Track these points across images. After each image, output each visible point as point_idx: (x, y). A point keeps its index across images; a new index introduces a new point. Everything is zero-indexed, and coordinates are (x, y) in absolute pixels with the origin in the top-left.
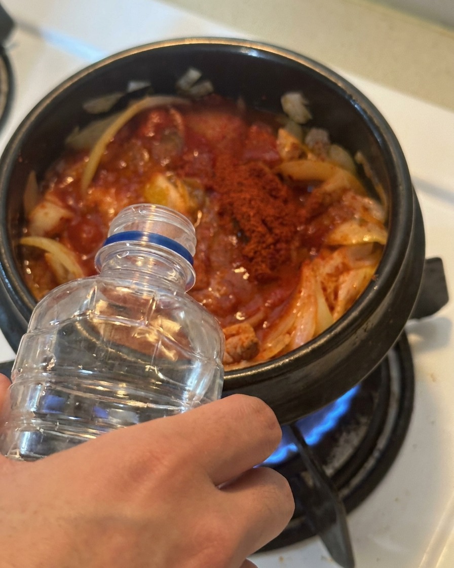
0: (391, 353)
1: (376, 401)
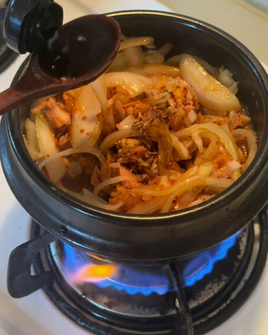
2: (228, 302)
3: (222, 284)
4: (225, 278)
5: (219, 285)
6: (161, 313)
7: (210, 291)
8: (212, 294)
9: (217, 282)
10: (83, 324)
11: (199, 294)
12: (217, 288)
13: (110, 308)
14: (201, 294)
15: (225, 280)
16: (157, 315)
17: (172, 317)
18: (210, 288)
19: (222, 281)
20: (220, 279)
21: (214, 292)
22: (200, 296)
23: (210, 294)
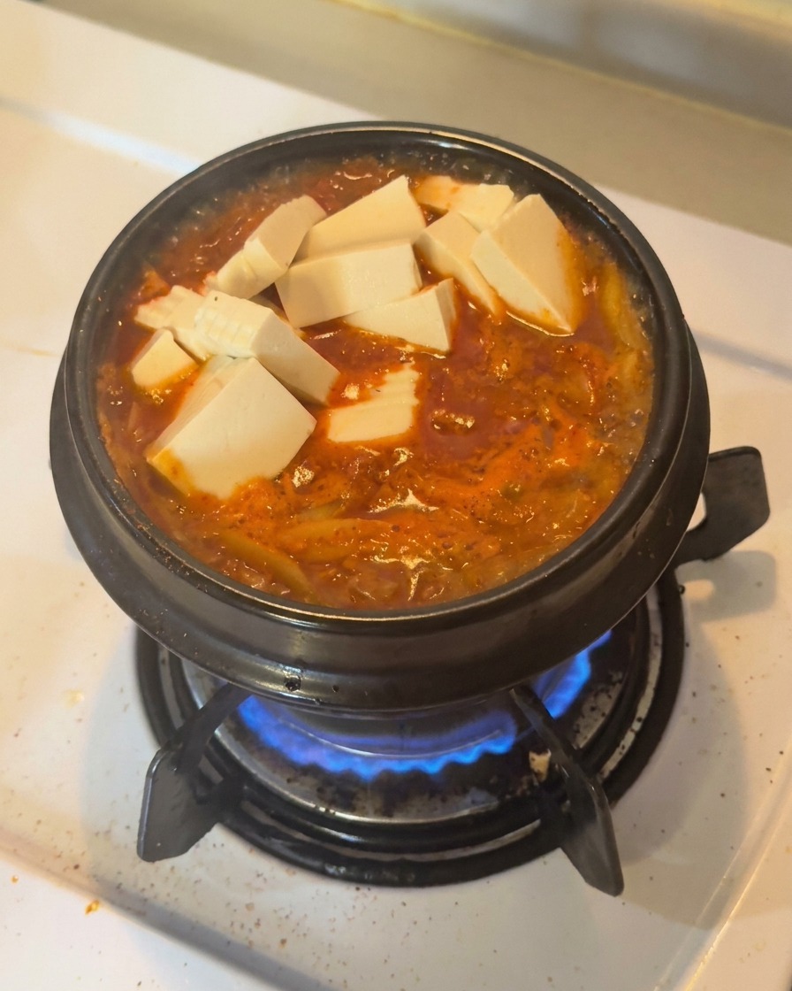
2: (637, 726)
3: (615, 692)
4: (618, 676)
5: (609, 696)
7: (596, 714)
8: (601, 721)
9: (602, 691)
10: (342, 870)
11: (575, 727)
12: (606, 703)
13: (390, 815)
14: (578, 726)
15: (620, 681)
18: (593, 709)
19: (614, 684)
20: (609, 682)
21: (603, 715)
22: (578, 731)
23: (596, 720)
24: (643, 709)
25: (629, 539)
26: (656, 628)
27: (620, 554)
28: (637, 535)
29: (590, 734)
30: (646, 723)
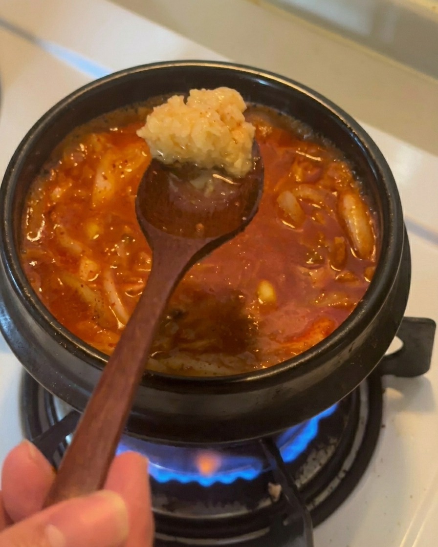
0: (363, 384)
1: (346, 424)
2: (342, 475)
3: (331, 451)
4: (333, 440)
5: (326, 453)
6: (249, 507)
7: (315, 464)
8: (318, 468)
9: (323, 448)
12: (323, 457)
13: (172, 511)
14: (303, 469)
15: (334, 444)
16: (243, 511)
17: (265, 510)
18: (314, 459)
19: (330, 445)
20: (327, 443)
21: (320, 464)
22: (302, 473)
23: (315, 467)
24: (347, 465)
25: (346, 354)
26: (364, 412)
27: (339, 362)
28: (352, 350)
29: (310, 476)
30: (348, 473)
